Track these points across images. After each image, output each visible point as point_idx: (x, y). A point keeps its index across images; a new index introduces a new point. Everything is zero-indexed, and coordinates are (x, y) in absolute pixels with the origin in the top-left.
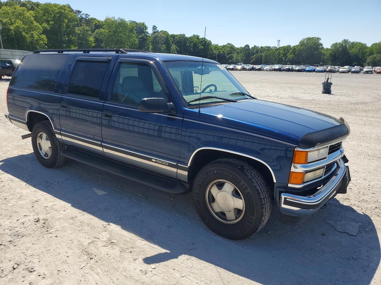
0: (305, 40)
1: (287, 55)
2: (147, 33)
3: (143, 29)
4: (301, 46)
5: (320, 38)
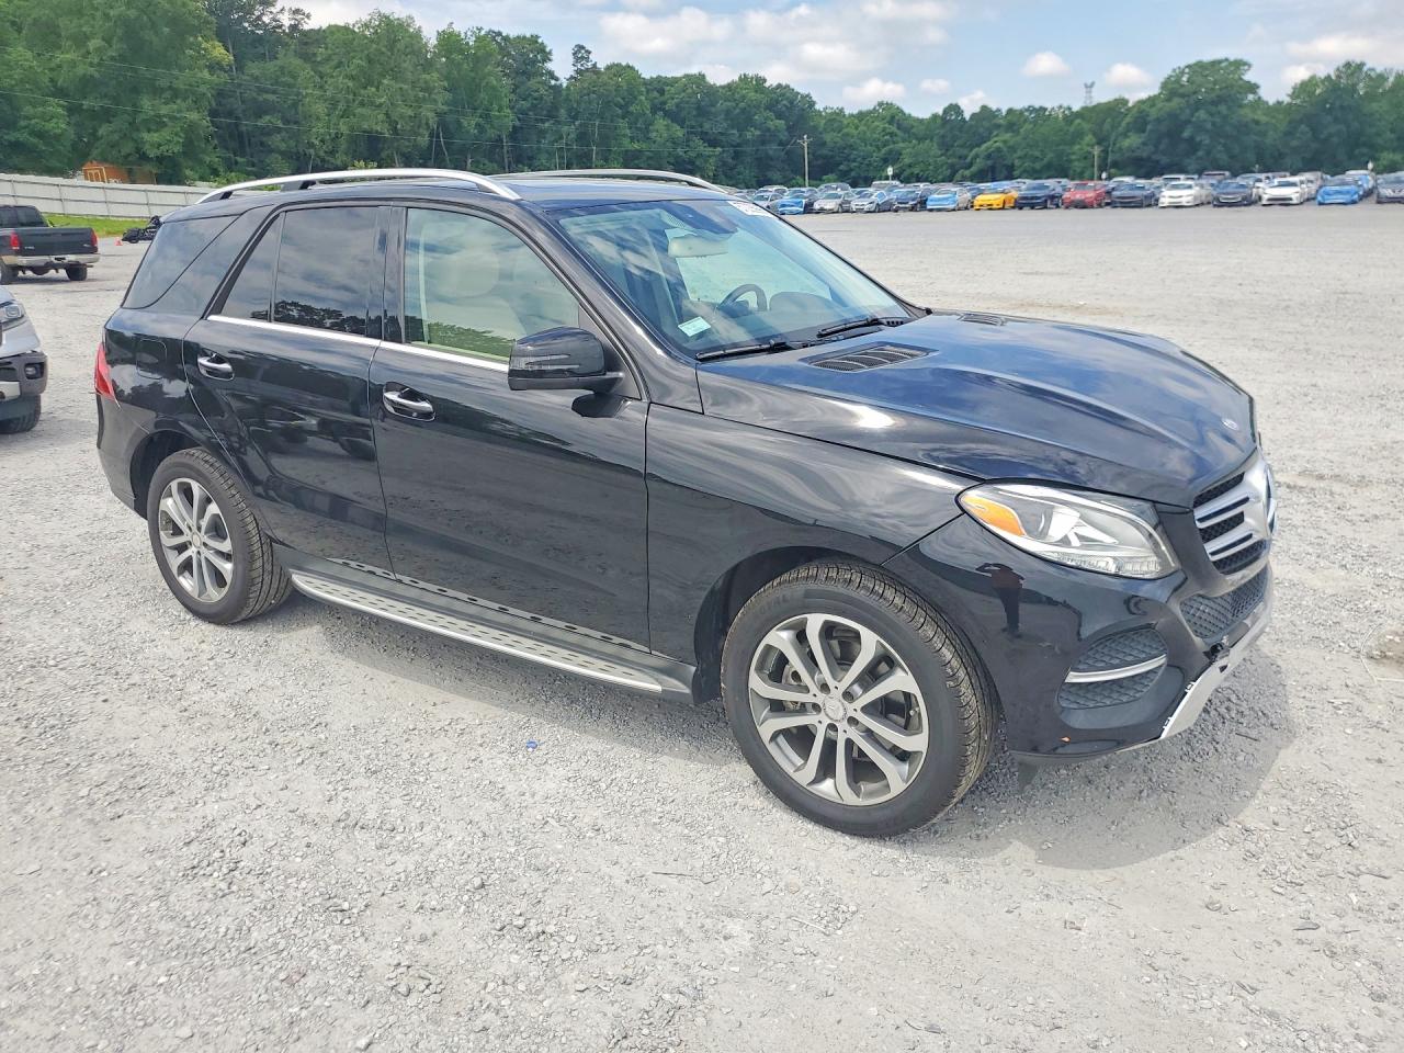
0: (1183, 73)
1: (1113, 138)
2: (552, 75)
3: (534, 62)
4: (1169, 100)
5: (1245, 64)
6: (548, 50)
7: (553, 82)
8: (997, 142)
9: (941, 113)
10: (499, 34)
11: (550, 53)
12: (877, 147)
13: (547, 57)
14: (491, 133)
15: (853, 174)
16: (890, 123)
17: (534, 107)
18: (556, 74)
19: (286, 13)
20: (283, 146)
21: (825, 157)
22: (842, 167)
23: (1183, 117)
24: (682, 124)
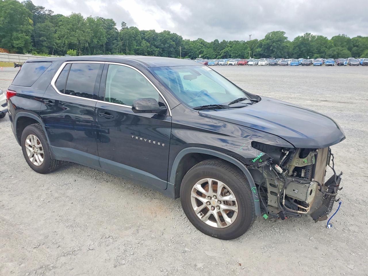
0: (270, 34)
1: (254, 49)
2: (116, 29)
3: (112, 26)
4: (267, 40)
5: (284, 32)
6: (115, 23)
7: (116, 31)
8: (227, 49)
9: (213, 41)
10: (103, 18)
11: (116, 24)
12: (198, 49)
13: (115, 24)
14: (101, 43)
15: (192, 56)
16: (201, 43)
17: (111, 37)
18: (117, 29)
19: (47, 11)
20: (46, 45)
21: (185, 52)
22: (189, 54)
23: (270, 44)
24: (149, 42)
